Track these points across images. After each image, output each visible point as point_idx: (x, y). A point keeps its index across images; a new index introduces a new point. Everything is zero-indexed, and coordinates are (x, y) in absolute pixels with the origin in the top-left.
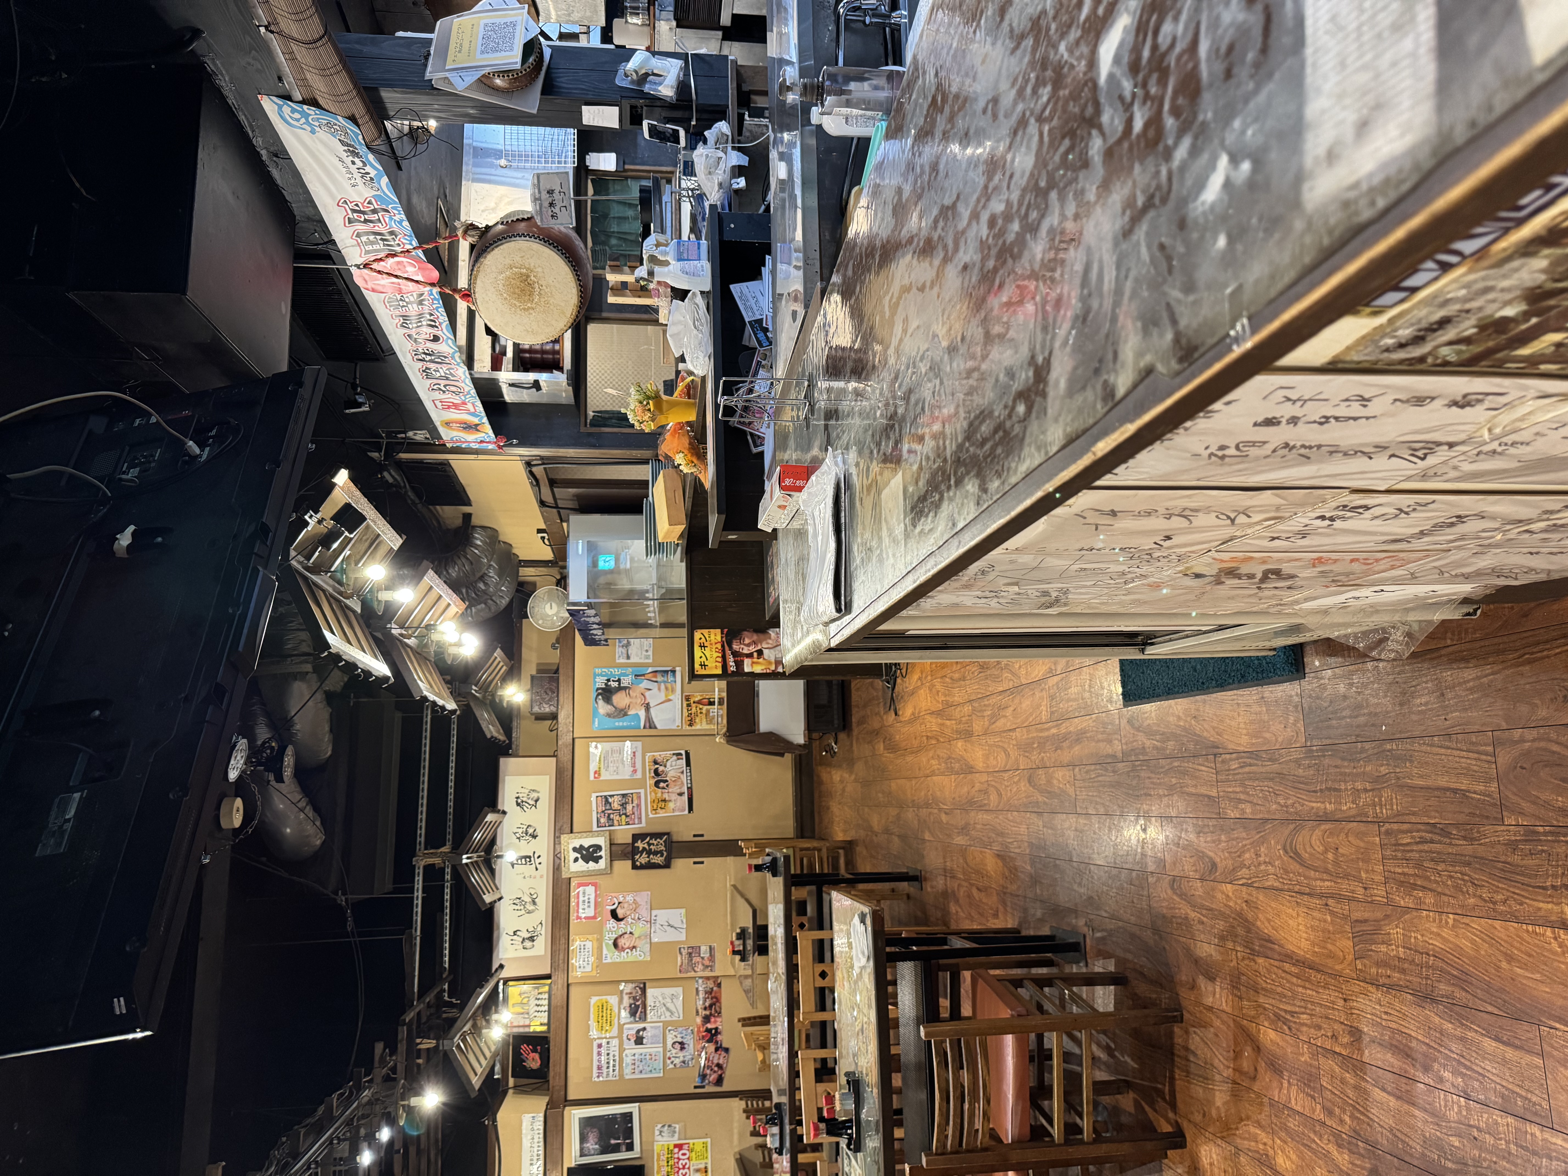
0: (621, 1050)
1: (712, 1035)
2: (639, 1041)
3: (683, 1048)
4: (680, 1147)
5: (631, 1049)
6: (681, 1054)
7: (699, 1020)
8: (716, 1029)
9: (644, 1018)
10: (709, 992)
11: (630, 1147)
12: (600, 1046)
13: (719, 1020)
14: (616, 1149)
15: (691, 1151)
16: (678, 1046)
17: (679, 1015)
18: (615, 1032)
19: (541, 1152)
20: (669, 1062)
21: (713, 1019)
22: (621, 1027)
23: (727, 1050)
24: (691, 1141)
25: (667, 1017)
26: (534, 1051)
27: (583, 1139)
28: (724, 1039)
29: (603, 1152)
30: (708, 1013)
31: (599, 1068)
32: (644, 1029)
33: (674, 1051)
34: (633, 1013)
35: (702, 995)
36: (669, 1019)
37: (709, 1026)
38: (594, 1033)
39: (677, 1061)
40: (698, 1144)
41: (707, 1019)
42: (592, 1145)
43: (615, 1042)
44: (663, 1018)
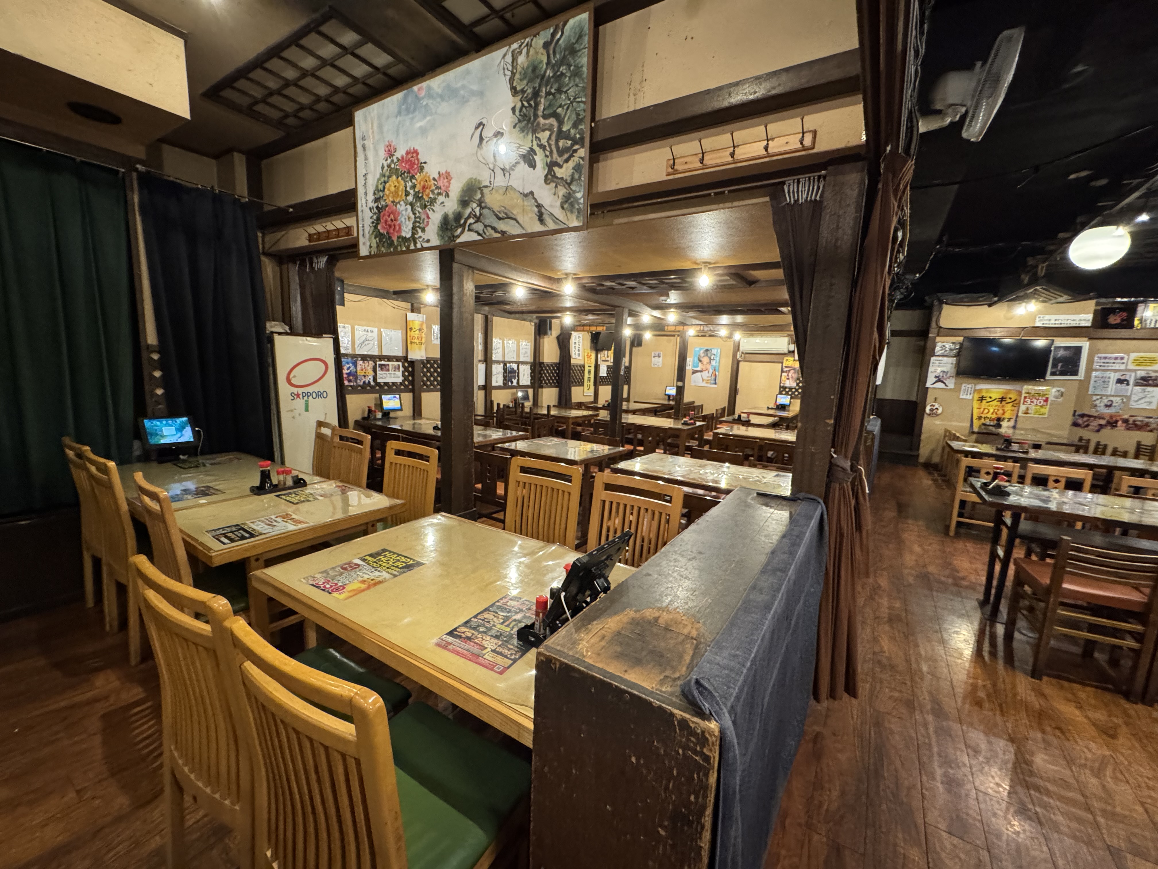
0: (1116, 371)
1: (1112, 423)
2: (1120, 381)
3: (1106, 406)
4: (1046, 400)
5: (1114, 377)
6: (1102, 404)
7: (1126, 417)
8: (1116, 426)
9: (1137, 384)
10: (1147, 425)
11: (1053, 374)
12: (1122, 358)
13: (1123, 428)
14: (1054, 366)
15: (1042, 407)
16: (1109, 403)
17: (1133, 405)
18: (1131, 367)
19: (1062, 325)
20: (1099, 397)
21: (1124, 425)
22: (1135, 371)
23: (1098, 431)
24: (1048, 407)
25: (1134, 398)
26: (1122, 320)
27: (1066, 348)
28: (1107, 431)
29: (1054, 359)
30: (1131, 422)
31: (1105, 358)
32: (1128, 384)
33: (1106, 401)
34: (1143, 378)
35: (1147, 420)
36: (1133, 399)
37: (1120, 423)
38: (1134, 356)
39: (1097, 402)
40: (1046, 410)
41: (1126, 421)
42: (1061, 353)
43: (1123, 367)
44: (1133, 396)
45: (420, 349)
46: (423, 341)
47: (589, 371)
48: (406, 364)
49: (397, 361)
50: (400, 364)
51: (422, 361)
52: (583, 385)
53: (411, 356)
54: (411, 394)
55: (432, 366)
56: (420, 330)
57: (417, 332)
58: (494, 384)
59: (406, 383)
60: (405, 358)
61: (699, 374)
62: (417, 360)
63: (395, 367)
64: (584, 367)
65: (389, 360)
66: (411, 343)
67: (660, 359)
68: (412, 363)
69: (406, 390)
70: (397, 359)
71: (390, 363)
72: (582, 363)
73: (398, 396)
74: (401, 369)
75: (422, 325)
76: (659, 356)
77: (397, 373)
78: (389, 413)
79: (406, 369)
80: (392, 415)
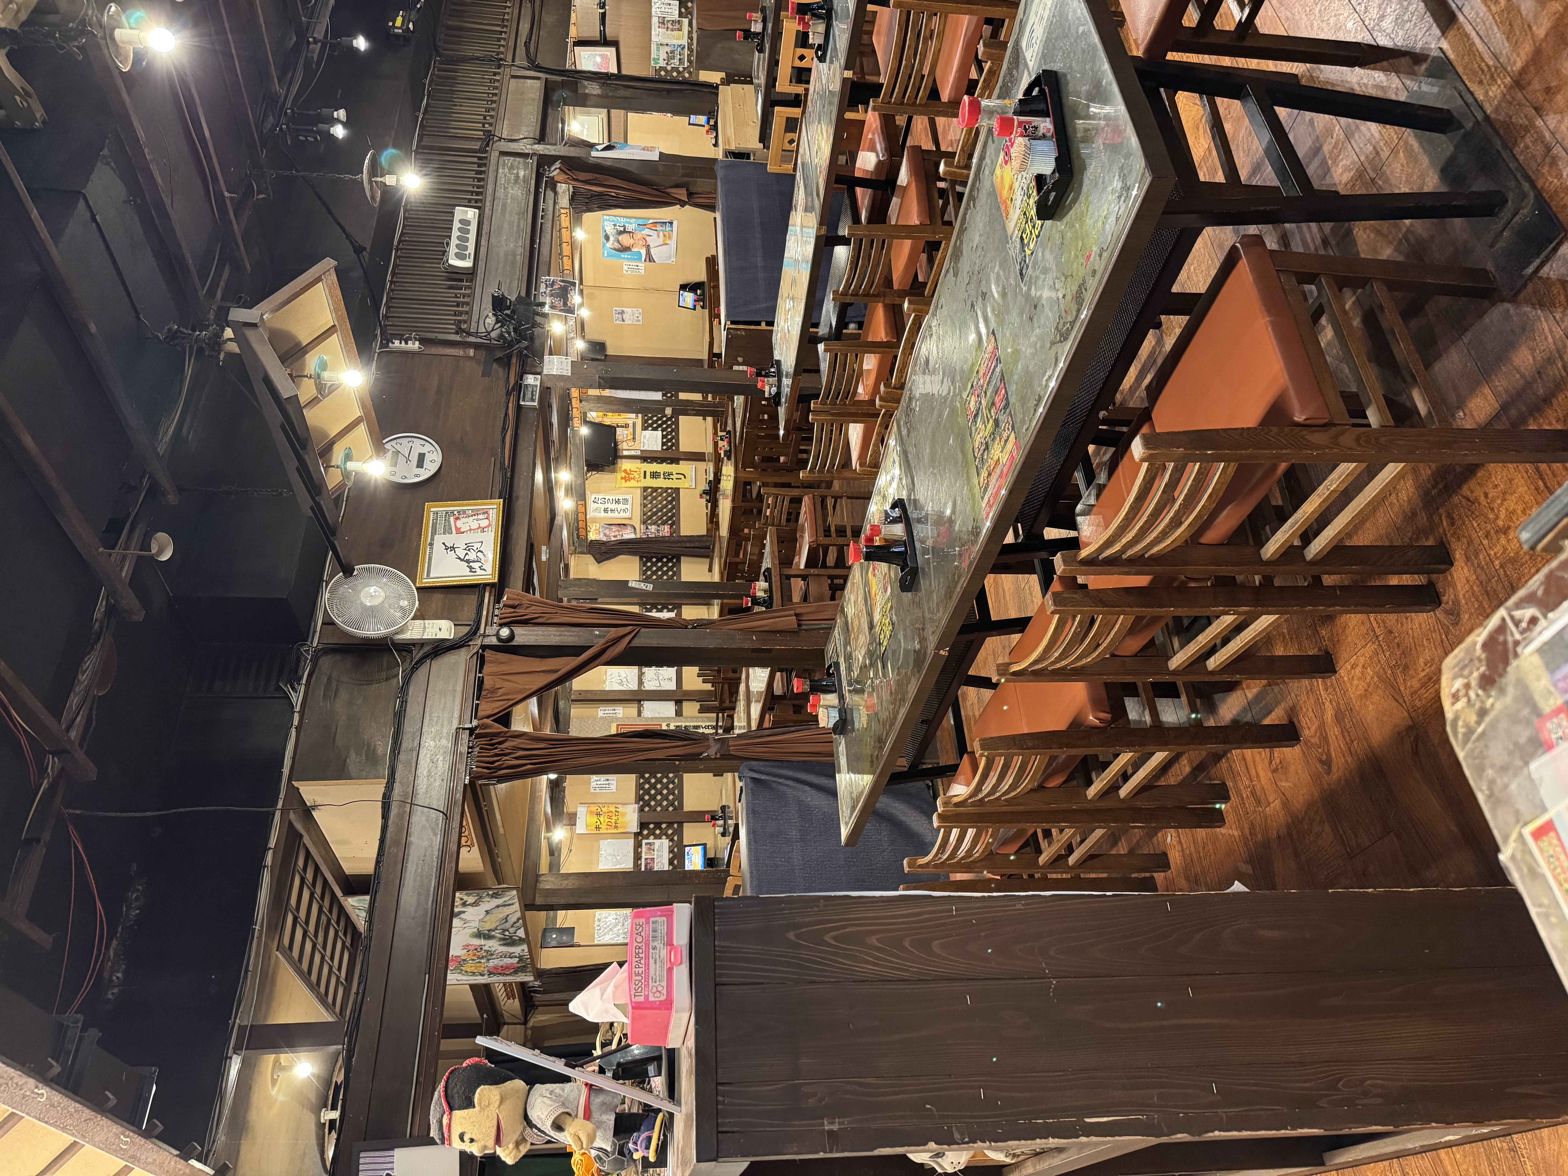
45: (624, 814)
46: (613, 809)
47: (655, 475)
48: (645, 832)
49: (640, 846)
50: (644, 842)
51: (641, 810)
52: (677, 490)
53: (634, 828)
54: (685, 824)
55: (647, 792)
56: (598, 814)
57: (602, 819)
58: (672, 686)
59: (670, 832)
60: (637, 835)
61: (652, 251)
62: (640, 817)
63: (650, 849)
64: (645, 489)
65: (640, 858)
66: (616, 827)
67: (628, 310)
68: (643, 825)
69: (679, 832)
70: (638, 846)
71: (644, 856)
72: (638, 492)
73: (687, 849)
74: (651, 840)
75: (591, 813)
76: (623, 312)
77: (656, 847)
78: (709, 859)
79: (652, 833)
80: (711, 855)
